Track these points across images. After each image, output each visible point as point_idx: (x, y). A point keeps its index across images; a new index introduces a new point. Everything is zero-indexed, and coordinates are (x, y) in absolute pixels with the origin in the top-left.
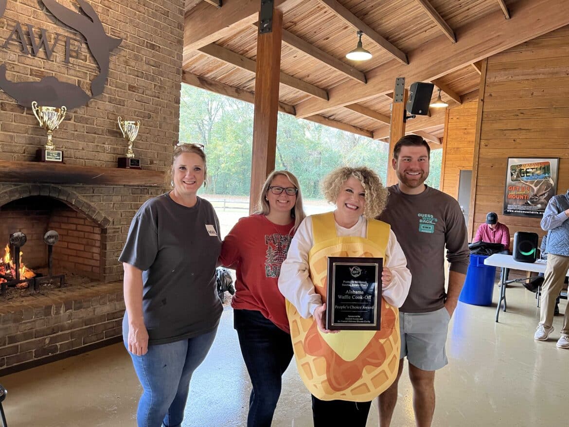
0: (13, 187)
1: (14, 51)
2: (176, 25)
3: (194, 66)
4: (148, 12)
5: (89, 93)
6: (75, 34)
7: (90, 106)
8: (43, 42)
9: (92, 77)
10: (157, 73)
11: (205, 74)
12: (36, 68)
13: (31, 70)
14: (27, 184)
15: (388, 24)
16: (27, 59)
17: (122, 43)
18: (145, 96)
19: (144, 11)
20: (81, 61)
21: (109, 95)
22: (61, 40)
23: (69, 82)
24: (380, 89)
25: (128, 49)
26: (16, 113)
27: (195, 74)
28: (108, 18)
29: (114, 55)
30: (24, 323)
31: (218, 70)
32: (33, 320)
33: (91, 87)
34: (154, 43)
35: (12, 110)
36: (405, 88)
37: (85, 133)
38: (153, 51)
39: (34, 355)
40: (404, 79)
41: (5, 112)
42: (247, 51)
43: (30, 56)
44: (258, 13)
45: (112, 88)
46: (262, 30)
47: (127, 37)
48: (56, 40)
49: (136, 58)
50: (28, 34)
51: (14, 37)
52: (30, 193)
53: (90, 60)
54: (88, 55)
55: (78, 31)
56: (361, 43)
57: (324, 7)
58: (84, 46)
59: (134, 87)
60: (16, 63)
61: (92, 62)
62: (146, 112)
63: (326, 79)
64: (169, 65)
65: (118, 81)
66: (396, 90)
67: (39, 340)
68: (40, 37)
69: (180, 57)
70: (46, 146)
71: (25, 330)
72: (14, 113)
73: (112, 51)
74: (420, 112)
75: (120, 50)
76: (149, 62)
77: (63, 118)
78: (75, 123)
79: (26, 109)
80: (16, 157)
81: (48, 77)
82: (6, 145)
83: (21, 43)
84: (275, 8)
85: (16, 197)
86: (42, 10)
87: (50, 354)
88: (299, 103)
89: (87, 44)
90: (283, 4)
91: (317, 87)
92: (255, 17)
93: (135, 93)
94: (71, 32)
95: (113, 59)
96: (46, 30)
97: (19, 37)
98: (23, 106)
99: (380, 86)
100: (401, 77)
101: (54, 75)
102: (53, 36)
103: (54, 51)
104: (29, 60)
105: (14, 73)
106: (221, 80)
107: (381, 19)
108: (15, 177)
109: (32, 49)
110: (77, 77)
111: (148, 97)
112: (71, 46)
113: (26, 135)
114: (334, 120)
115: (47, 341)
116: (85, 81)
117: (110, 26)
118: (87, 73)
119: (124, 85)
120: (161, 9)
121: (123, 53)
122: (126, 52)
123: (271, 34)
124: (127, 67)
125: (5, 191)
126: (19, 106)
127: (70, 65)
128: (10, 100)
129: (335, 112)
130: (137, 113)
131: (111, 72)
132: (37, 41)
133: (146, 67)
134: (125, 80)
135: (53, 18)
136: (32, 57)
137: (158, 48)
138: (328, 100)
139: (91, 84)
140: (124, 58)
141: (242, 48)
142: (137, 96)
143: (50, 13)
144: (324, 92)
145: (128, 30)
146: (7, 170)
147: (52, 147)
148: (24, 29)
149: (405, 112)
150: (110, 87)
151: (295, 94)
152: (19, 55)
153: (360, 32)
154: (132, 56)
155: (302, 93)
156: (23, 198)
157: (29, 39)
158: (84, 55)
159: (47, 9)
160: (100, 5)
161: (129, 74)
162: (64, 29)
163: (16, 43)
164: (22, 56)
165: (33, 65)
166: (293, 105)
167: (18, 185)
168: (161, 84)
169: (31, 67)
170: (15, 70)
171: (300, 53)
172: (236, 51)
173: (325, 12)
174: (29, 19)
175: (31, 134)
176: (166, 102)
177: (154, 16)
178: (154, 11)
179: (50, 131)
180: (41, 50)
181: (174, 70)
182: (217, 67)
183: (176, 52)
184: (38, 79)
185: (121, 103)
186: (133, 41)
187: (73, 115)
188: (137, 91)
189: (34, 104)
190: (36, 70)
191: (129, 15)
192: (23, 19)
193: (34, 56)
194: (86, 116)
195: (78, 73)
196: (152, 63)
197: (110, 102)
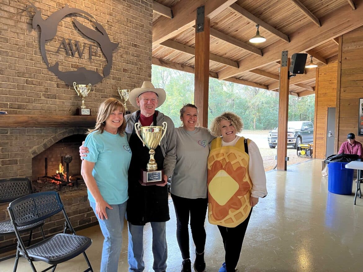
0: (65, 130)
1: (62, 55)
2: (148, 32)
3: (156, 53)
4: (133, 27)
5: (102, 75)
6: (94, 43)
7: (103, 82)
8: (77, 49)
9: (104, 66)
10: (138, 61)
11: (163, 58)
12: (74, 63)
13: (72, 64)
14: (72, 128)
15: (276, 18)
16: (69, 58)
17: (119, 46)
18: (132, 74)
19: (130, 26)
20: (98, 57)
21: (113, 76)
22: (87, 47)
23: (92, 70)
24: (272, 59)
25: (123, 48)
26: (65, 89)
27: (157, 58)
28: (111, 32)
29: (115, 53)
30: (73, 206)
31: (170, 55)
32: (78, 204)
33: (103, 72)
34: (136, 44)
35: (63, 88)
36: (288, 57)
37: (101, 98)
38: (136, 48)
39: (78, 224)
40: (287, 51)
41: (59, 89)
42: (188, 42)
43: (71, 57)
44: (195, 20)
45: (114, 71)
46: (198, 31)
47: (121, 41)
48: (84, 46)
49: (127, 53)
50: (69, 44)
51: (62, 46)
52: (73, 133)
53: (102, 57)
54: (101, 54)
55: (95, 41)
56: (259, 32)
57: (235, 13)
58: (99, 49)
59: (126, 70)
60: (64, 61)
61: (103, 57)
62: (132, 83)
63: (237, 55)
64: (144, 55)
65: (117, 67)
66: (282, 59)
67: (81, 215)
68: (76, 45)
69: (151, 50)
70: (82, 107)
71: (74, 209)
72: (64, 89)
73: (113, 50)
74: (299, 72)
75: (118, 49)
76: (133, 54)
77: (89, 91)
78: (95, 92)
79: (70, 86)
80: (66, 113)
81: (81, 68)
82: (60, 107)
83: (66, 50)
84: (205, 16)
85: (66, 135)
86: (76, 30)
87: (87, 223)
88: (220, 70)
89: (100, 47)
90: (210, 14)
91: (231, 60)
92: (193, 23)
93: (126, 73)
94: (91, 42)
95: (114, 55)
96: (79, 42)
97: (64, 46)
98: (69, 85)
99: (272, 57)
100: (285, 50)
101: (84, 66)
102: (82, 45)
103: (83, 53)
104: (70, 59)
105: (63, 67)
106: (172, 60)
107: (271, 16)
108: (66, 124)
109: (72, 53)
110: (95, 66)
111: (133, 75)
112: (92, 49)
113: (71, 101)
114: (242, 80)
115: (85, 216)
116: (100, 68)
117: (112, 37)
118: (101, 64)
119: (120, 69)
120: (139, 24)
121: (119, 51)
122: (121, 51)
123: (203, 32)
124: (122, 59)
125: (60, 132)
126: (67, 85)
127: (92, 60)
128: (61, 82)
129: (243, 75)
130: (128, 84)
131: (114, 62)
132: (74, 47)
133: (132, 58)
134: (121, 66)
135: (82, 34)
136: (72, 57)
137: (138, 46)
138: (239, 68)
139: (103, 70)
140: (120, 54)
141: (185, 41)
142: (127, 75)
143: (80, 31)
144: (236, 63)
145: (122, 38)
146: (62, 121)
147: (84, 107)
148: (67, 41)
149: (289, 72)
150: (113, 71)
151: (217, 65)
152: (65, 57)
153: (258, 26)
154: (124, 52)
155: (222, 65)
156: (70, 136)
157: (70, 47)
158: (99, 54)
159: (78, 29)
160: (107, 25)
161: (123, 63)
162: (88, 41)
163: (63, 50)
164: (67, 57)
165: (73, 61)
166: (217, 72)
167: (67, 129)
168: (140, 67)
169: (72, 63)
170: (64, 65)
171: (220, 41)
172: (181, 42)
173: (235, 15)
174: (69, 36)
175: (73, 100)
176: (143, 77)
177: (136, 28)
178: (136, 25)
179: (83, 98)
180: (76, 53)
181: (148, 58)
182: (170, 53)
183: (148, 47)
184: (75, 69)
185: (119, 79)
186: (125, 44)
187: (94, 88)
188: (127, 72)
189: (75, 83)
190: (75, 64)
191: (122, 29)
192: (66, 36)
193: (73, 57)
194: (101, 88)
195: (96, 65)
196: (135, 55)
197: (113, 79)
